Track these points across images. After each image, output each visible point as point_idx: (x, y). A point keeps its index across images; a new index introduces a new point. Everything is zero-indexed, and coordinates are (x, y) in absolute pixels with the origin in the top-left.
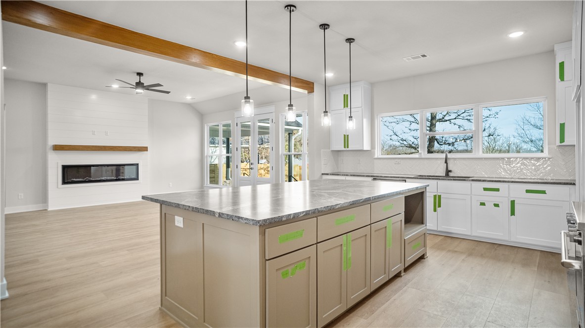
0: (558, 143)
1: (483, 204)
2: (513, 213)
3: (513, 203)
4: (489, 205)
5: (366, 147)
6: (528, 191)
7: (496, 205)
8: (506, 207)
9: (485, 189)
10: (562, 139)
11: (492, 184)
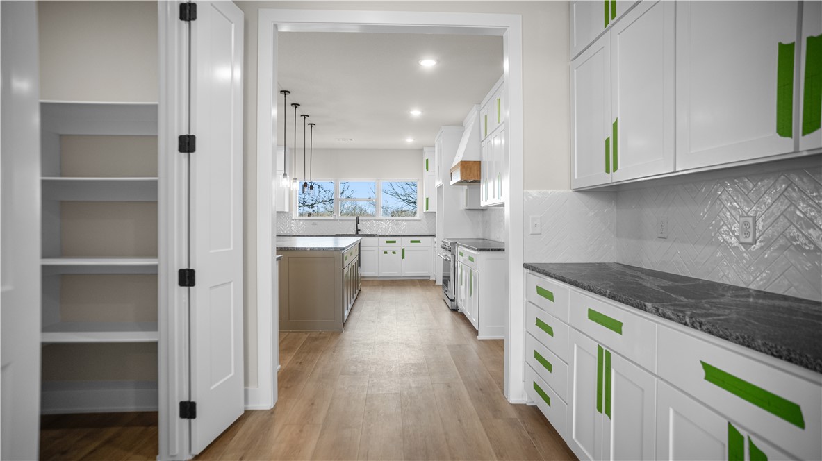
0: (425, 210)
1: (386, 253)
2: (403, 257)
3: (403, 249)
4: (390, 253)
5: (287, 210)
6: (412, 242)
7: (394, 253)
8: (399, 253)
9: (387, 242)
10: (427, 209)
11: (391, 238)
